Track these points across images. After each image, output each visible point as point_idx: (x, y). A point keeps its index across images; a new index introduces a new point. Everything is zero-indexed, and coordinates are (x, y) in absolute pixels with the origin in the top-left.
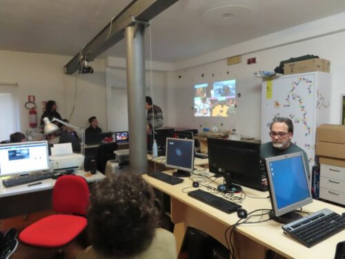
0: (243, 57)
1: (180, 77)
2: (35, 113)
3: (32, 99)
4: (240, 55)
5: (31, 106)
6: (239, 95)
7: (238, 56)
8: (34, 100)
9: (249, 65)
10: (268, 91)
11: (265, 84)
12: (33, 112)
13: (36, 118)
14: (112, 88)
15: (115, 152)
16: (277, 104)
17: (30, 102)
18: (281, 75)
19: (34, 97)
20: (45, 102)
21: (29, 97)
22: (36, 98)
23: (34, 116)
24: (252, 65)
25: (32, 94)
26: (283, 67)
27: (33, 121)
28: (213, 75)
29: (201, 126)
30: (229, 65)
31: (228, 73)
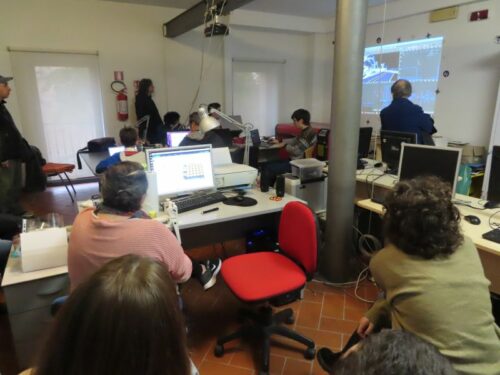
0: (460, 8)
2: (125, 98)
3: (119, 77)
4: (458, 6)
5: (118, 87)
6: (446, 74)
8: (122, 78)
9: (475, 23)
12: (122, 96)
13: (127, 106)
14: (233, 60)
15: (292, 162)
17: (116, 81)
19: (122, 74)
20: (137, 82)
21: (116, 73)
22: (125, 75)
23: (123, 102)
24: (479, 23)
25: (119, 69)
27: (123, 111)
28: (399, 40)
29: (368, 122)
30: (432, 21)
31: (428, 36)
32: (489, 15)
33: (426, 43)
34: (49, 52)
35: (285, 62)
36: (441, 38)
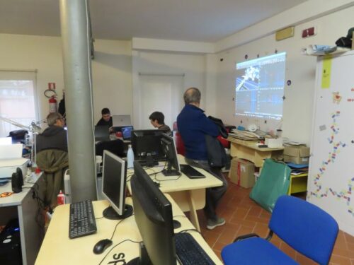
0: (296, 28)
1: (222, 60)
2: (55, 101)
3: (52, 87)
4: (293, 26)
5: (50, 94)
6: (289, 82)
7: (290, 27)
8: (54, 88)
10: (325, 76)
11: (321, 66)
12: (53, 100)
13: (56, 107)
14: (140, 74)
16: (338, 97)
17: (50, 90)
18: (346, 49)
19: (54, 84)
21: (50, 84)
22: (56, 85)
23: (53, 104)
24: (309, 39)
25: (52, 82)
26: (351, 37)
27: (53, 110)
28: (258, 56)
29: (241, 122)
30: (278, 40)
31: (276, 52)
32: (315, 32)
33: (275, 58)
34: (12, 71)
35: (184, 75)
36: (284, 53)
